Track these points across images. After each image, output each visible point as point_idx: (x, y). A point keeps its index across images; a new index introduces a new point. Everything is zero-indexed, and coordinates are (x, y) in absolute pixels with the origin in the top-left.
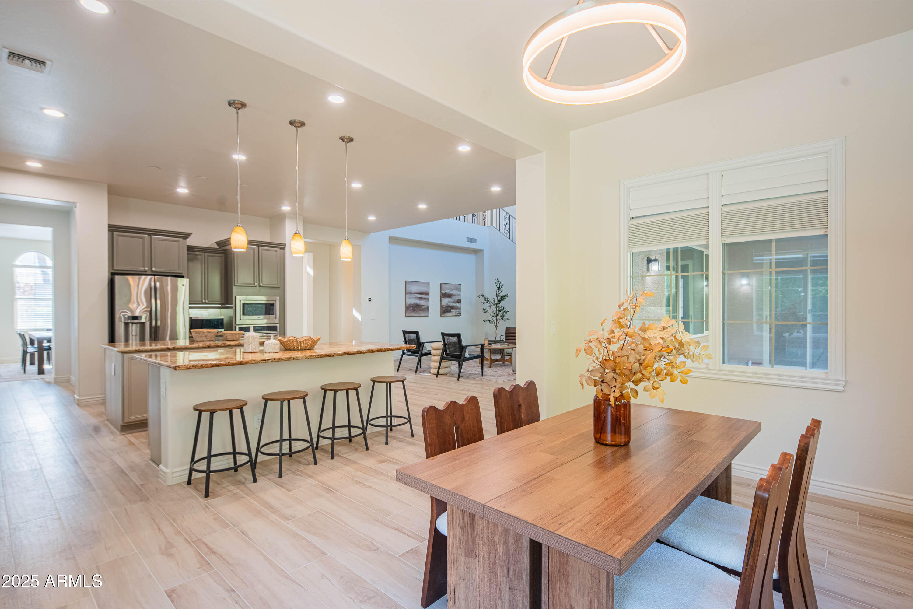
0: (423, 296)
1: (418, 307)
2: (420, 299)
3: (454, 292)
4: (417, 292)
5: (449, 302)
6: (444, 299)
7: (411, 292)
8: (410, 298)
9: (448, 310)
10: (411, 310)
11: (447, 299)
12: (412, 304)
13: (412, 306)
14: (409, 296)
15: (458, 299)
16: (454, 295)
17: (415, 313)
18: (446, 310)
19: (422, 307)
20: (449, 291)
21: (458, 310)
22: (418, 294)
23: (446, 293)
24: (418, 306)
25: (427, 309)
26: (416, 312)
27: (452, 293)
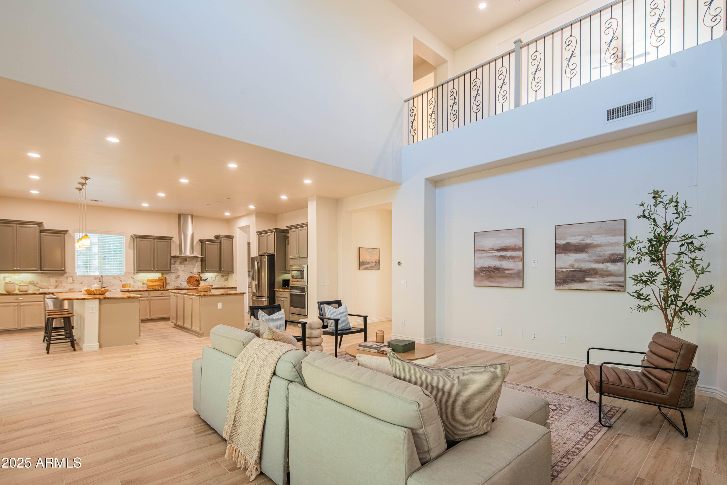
0: (508, 254)
1: (497, 272)
2: (501, 259)
3: (597, 239)
4: (496, 248)
5: (577, 260)
6: (563, 255)
7: (483, 249)
8: (480, 258)
9: (574, 276)
10: (482, 276)
11: (571, 255)
12: (485, 268)
13: (485, 271)
14: (480, 255)
15: (613, 255)
16: (596, 246)
17: (491, 282)
18: (568, 276)
19: (506, 272)
20: (581, 238)
21: (610, 279)
22: (497, 250)
23: (568, 244)
24: (497, 269)
25: (520, 275)
26: (492, 279)
27: (588, 241)
